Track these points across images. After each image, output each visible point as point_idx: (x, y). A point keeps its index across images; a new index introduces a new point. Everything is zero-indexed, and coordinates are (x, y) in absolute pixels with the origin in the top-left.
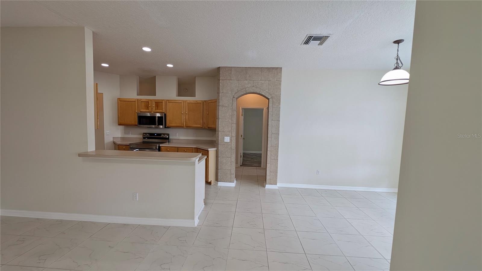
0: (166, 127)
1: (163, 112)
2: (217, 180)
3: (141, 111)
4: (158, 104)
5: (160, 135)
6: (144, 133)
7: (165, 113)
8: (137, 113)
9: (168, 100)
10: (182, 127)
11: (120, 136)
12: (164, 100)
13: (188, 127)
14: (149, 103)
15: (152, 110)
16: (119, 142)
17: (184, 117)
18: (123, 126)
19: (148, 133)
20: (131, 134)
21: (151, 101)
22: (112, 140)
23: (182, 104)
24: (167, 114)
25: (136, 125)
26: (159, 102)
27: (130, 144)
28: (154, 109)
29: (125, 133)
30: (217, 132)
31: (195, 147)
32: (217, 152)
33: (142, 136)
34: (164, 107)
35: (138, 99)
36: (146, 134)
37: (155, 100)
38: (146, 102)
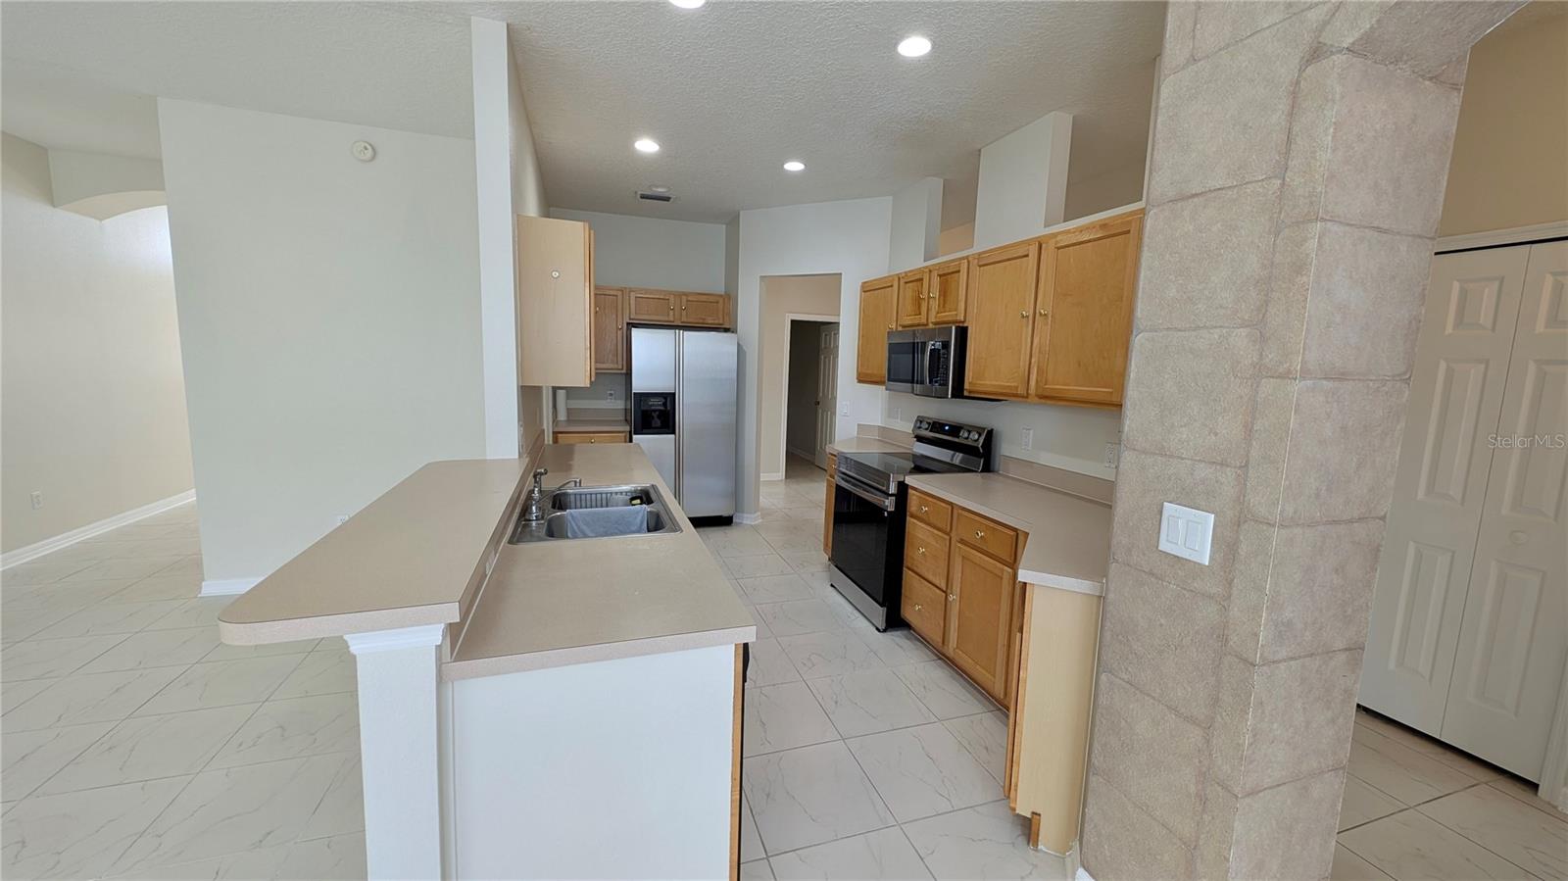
0: (966, 393)
3: (904, 323)
4: (947, 281)
5: (958, 429)
6: (918, 418)
7: (964, 323)
8: (888, 335)
10: (1023, 397)
11: (879, 424)
12: (967, 257)
14: (922, 286)
15: (929, 316)
17: (1035, 340)
19: (928, 420)
20: (901, 419)
21: (932, 272)
23: (1032, 261)
24: (972, 332)
26: (951, 270)
28: (934, 307)
33: (914, 427)
34: (962, 293)
35: (901, 274)
36: (922, 420)
37: (940, 266)
38: (917, 280)
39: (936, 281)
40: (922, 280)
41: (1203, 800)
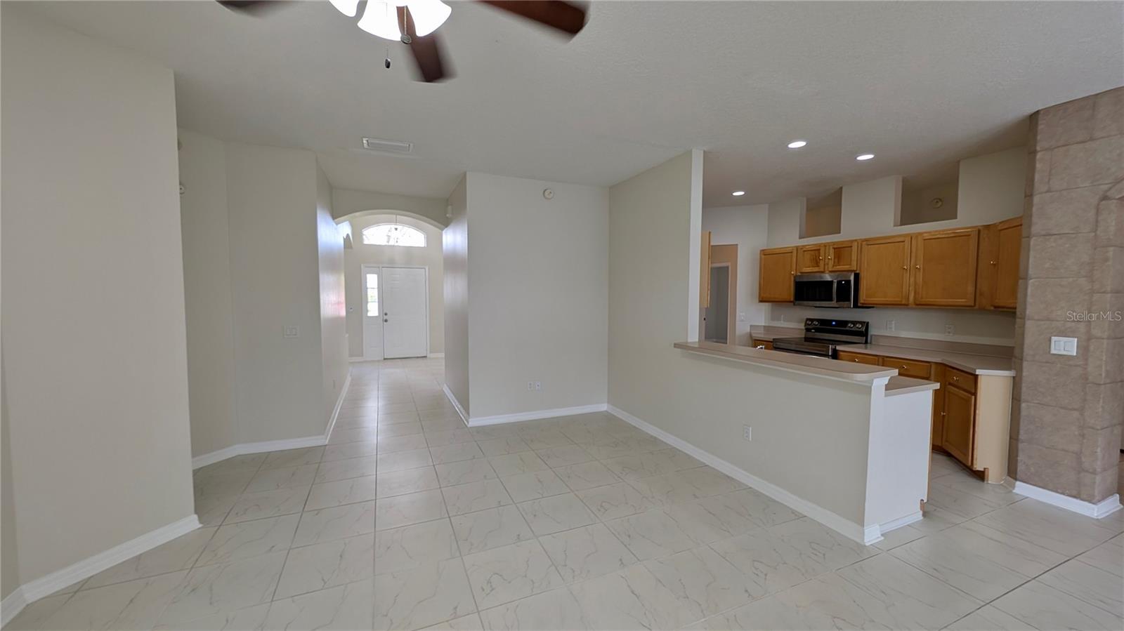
0: (859, 305)
1: (852, 269)
2: (1012, 471)
3: (803, 271)
4: (840, 251)
5: (844, 323)
6: (808, 319)
7: (858, 272)
8: (795, 277)
9: (866, 240)
10: (904, 305)
11: (763, 324)
12: (856, 240)
13: (921, 305)
14: (819, 253)
15: (826, 267)
16: (760, 334)
17: (912, 279)
18: (770, 304)
19: (817, 320)
20: (784, 321)
21: (825, 246)
22: (749, 331)
23: (907, 244)
24: (862, 275)
25: (791, 302)
26: (844, 246)
27: (774, 339)
28: (830, 263)
29: (773, 319)
30: (1018, 320)
31: (938, 360)
32: (1016, 384)
33: (803, 324)
34: (854, 257)
35: (799, 246)
36: (812, 320)
37: (834, 243)
38: (817, 250)
39: (832, 251)
40: (819, 250)
41: (1083, 436)
